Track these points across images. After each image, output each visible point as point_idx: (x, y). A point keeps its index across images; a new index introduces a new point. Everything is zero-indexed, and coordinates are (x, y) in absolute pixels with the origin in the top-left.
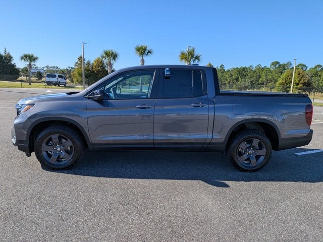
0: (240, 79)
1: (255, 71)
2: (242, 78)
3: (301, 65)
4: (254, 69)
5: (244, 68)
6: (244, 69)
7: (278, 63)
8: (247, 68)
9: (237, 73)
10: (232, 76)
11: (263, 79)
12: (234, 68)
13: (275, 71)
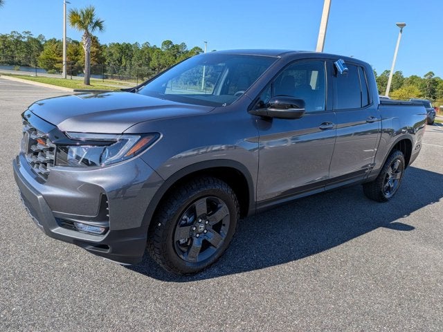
0: (123, 60)
1: (142, 51)
2: (126, 59)
3: (197, 48)
4: (141, 47)
5: (127, 45)
6: (128, 47)
7: (171, 43)
8: (131, 46)
9: (119, 51)
10: (111, 55)
11: (154, 63)
12: (114, 44)
13: (168, 53)
